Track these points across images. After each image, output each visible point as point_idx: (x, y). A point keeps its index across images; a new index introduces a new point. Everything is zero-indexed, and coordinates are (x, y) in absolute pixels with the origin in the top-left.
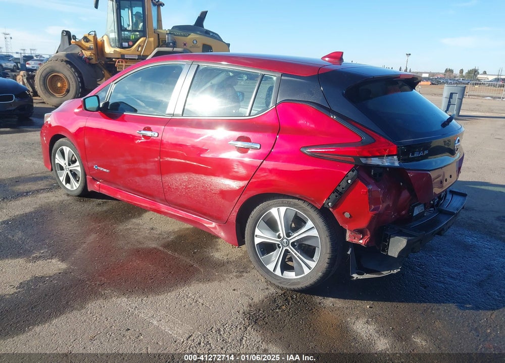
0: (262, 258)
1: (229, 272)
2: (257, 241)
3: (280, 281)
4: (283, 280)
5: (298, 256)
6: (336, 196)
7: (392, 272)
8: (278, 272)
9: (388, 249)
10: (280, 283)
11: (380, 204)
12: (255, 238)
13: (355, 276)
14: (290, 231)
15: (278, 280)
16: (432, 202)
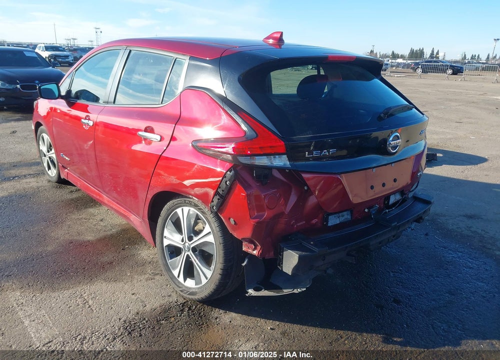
0: (169, 261)
1: (143, 273)
2: (166, 242)
3: (181, 289)
4: (184, 288)
5: (197, 263)
6: (218, 199)
7: (295, 291)
8: (181, 279)
9: (282, 264)
10: (181, 291)
11: (264, 211)
12: (164, 239)
13: (251, 292)
14: (192, 235)
15: (180, 287)
16: (366, 210)
